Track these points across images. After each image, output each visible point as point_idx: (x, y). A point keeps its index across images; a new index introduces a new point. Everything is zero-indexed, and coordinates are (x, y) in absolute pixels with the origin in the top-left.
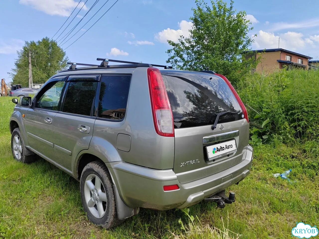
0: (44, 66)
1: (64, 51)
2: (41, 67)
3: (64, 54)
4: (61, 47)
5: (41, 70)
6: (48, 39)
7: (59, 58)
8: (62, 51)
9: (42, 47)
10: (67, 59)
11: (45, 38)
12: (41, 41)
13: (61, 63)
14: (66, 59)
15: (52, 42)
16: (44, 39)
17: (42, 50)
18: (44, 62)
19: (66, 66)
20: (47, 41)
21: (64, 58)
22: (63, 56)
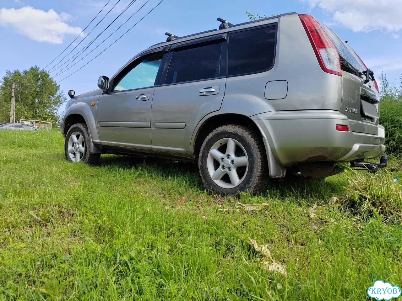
0: (30, 102)
1: (58, 84)
2: (27, 103)
3: (57, 88)
4: (54, 79)
5: (27, 106)
6: (37, 68)
7: (51, 92)
8: (55, 84)
9: (30, 77)
10: (62, 94)
11: (34, 67)
12: (28, 70)
13: (54, 99)
14: (60, 94)
15: (43, 72)
16: (32, 69)
17: (29, 81)
18: (30, 98)
19: (60, 102)
20: (36, 71)
21: (58, 93)
22: (57, 90)
